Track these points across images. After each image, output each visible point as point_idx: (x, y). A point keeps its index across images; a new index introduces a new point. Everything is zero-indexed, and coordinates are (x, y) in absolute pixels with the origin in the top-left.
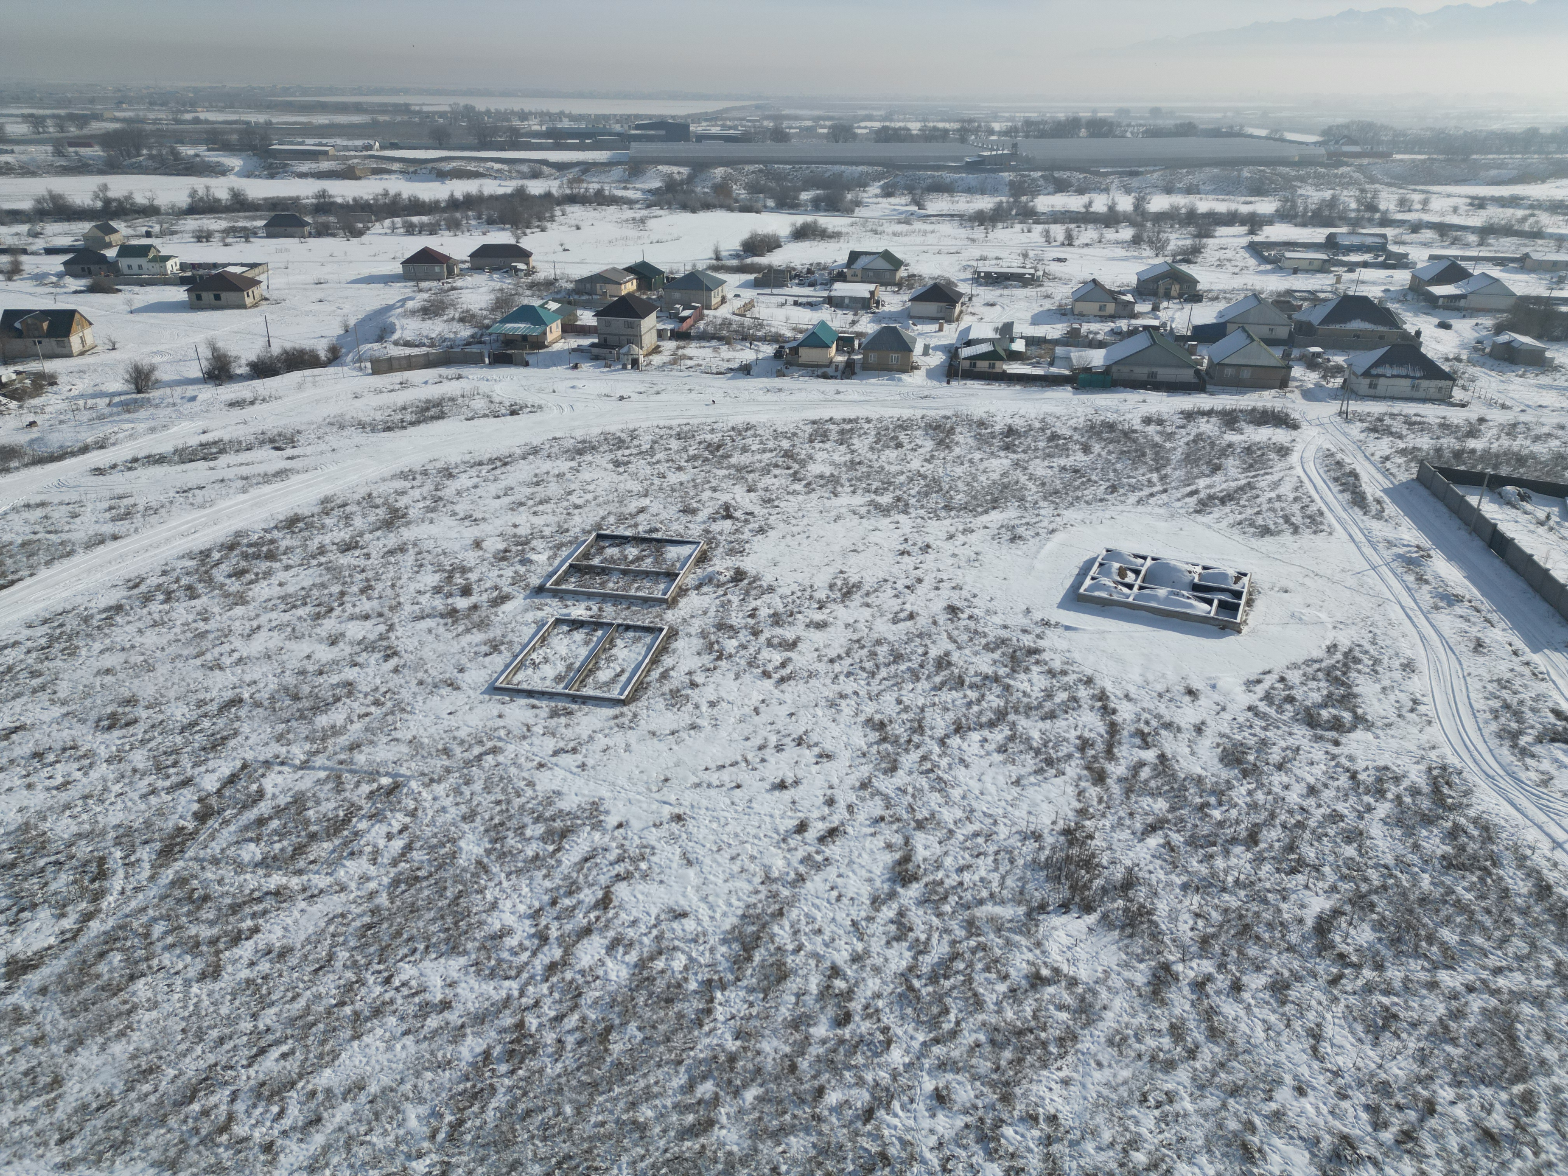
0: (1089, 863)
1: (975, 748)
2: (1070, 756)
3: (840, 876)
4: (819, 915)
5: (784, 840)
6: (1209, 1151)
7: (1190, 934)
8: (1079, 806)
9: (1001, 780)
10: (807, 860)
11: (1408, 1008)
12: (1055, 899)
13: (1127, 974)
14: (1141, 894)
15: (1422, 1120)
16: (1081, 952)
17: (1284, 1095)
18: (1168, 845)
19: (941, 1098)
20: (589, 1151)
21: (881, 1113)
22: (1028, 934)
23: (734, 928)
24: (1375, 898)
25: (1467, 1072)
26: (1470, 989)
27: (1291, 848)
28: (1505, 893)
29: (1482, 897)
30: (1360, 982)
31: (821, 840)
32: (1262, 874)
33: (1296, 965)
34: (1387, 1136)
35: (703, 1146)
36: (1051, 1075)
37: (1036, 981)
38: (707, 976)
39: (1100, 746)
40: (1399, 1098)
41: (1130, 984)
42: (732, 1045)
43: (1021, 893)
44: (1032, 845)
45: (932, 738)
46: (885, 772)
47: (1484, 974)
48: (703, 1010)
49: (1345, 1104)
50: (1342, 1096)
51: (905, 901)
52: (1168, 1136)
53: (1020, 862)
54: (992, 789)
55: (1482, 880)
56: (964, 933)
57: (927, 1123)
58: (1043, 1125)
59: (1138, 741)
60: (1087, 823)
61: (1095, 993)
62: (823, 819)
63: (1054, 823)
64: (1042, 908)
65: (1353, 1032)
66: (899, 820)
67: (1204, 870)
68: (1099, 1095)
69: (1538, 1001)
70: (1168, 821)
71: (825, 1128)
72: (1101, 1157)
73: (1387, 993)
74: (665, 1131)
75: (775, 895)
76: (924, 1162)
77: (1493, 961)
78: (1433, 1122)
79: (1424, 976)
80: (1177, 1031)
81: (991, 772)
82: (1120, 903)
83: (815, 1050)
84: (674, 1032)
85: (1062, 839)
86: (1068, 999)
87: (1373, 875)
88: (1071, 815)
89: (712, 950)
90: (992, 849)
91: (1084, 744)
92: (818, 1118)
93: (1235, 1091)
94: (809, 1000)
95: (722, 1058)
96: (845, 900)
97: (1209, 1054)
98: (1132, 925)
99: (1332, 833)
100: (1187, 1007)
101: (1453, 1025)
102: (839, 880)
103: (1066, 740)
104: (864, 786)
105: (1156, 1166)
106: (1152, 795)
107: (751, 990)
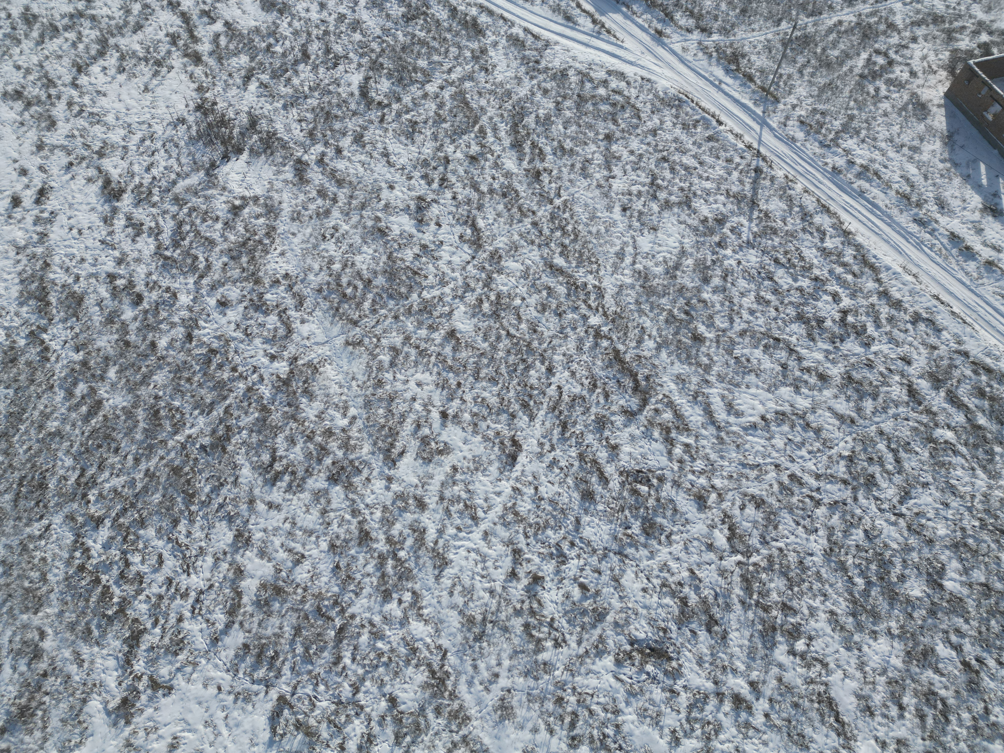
0: (223, 122)
1: (102, 79)
2: (169, 52)
3: (69, 218)
4: (75, 251)
5: (10, 217)
6: (366, 243)
7: (302, 134)
8: (195, 86)
9: (135, 93)
10: (37, 221)
11: (420, 115)
12: (217, 155)
13: (281, 177)
14: (263, 125)
15: (446, 168)
16: (250, 179)
17: (385, 194)
18: (263, 85)
19: (223, 304)
20: (34, 466)
21: (196, 332)
22: (214, 186)
23: (21, 292)
24: (381, 60)
25: (455, 133)
26: (442, 88)
27: (328, 51)
28: (438, 23)
29: (429, 31)
30: (393, 114)
31: (38, 202)
32: (321, 76)
33: (361, 122)
34: (435, 186)
35: (104, 416)
36: (273, 256)
37: (235, 210)
38: (27, 332)
39: (185, 35)
40: (433, 164)
41: (286, 181)
42: (79, 357)
43: (195, 163)
44: (182, 128)
45: (65, 85)
46: (49, 130)
47: (445, 76)
48: (42, 351)
49: (413, 181)
50: (410, 178)
51: (127, 210)
52: (344, 247)
53: (182, 143)
54: (133, 103)
55: (425, 20)
56: (176, 208)
57: (224, 321)
58: (283, 282)
59: (206, 19)
60: (207, 95)
61: (271, 198)
62: (27, 187)
63: (187, 106)
64: (213, 165)
65: (401, 143)
66: (83, 158)
67: (289, 90)
68: (302, 249)
69: (470, 78)
70: (254, 69)
71: (170, 360)
72: (319, 278)
73: (407, 112)
74: (74, 425)
75: (34, 256)
76: (234, 339)
77: (446, 67)
78: (451, 167)
79: (420, 93)
80: (322, 193)
81: (124, 90)
82: (255, 136)
83: (133, 327)
84: (33, 374)
85: (198, 114)
86: (259, 210)
87: (374, 45)
88: (194, 94)
89: (17, 314)
90: (159, 144)
91: (174, 39)
92: (163, 358)
93: (363, 206)
94: (108, 302)
95: (77, 367)
96: (85, 232)
97: (342, 195)
98: (269, 147)
99: (344, 29)
100: (321, 177)
101: (441, 112)
102: (72, 221)
103: (159, 41)
104: (40, 147)
105: (346, 265)
106: (235, 55)
107: (65, 320)
